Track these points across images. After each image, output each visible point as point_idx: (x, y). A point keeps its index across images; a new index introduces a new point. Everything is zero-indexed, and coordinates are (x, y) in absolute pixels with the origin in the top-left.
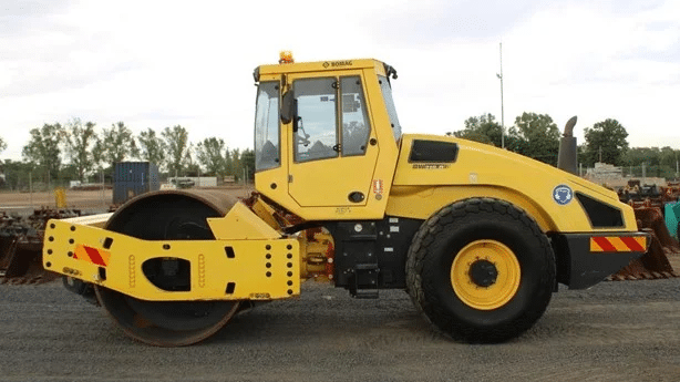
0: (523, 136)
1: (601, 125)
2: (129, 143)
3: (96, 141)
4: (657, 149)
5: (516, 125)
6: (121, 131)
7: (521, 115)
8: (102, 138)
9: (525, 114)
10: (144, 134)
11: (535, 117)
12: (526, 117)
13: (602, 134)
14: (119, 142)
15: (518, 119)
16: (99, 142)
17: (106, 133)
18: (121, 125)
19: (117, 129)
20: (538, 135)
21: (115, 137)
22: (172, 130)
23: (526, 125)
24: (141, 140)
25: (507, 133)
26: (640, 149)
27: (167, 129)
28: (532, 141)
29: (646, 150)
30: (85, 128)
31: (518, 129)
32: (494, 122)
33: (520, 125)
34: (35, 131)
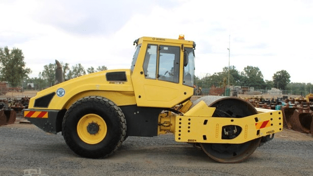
0: (247, 75)
1: (279, 72)
2: (83, 72)
3: (69, 71)
4: (305, 84)
5: (244, 71)
6: (80, 67)
7: (246, 67)
8: (72, 70)
9: (248, 66)
10: (89, 69)
11: (252, 68)
12: (248, 67)
13: (280, 76)
14: (79, 72)
15: (245, 68)
16: (70, 71)
17: (73, 68)
18: (80, 65)
19: (78, 66)
20: (253, 76)
21: (77, 69)
22: (101, 67)
23: (248, 71)
24: (88, 71)
25: (240, 74)
26: (297, 83)
27: (99, 67)
28: (250, 78)
29: (300, 84)
30: (65, 65)
31: (245, 73)
32: (235, 69)
33: (246, 71)
34: (46, 67)
